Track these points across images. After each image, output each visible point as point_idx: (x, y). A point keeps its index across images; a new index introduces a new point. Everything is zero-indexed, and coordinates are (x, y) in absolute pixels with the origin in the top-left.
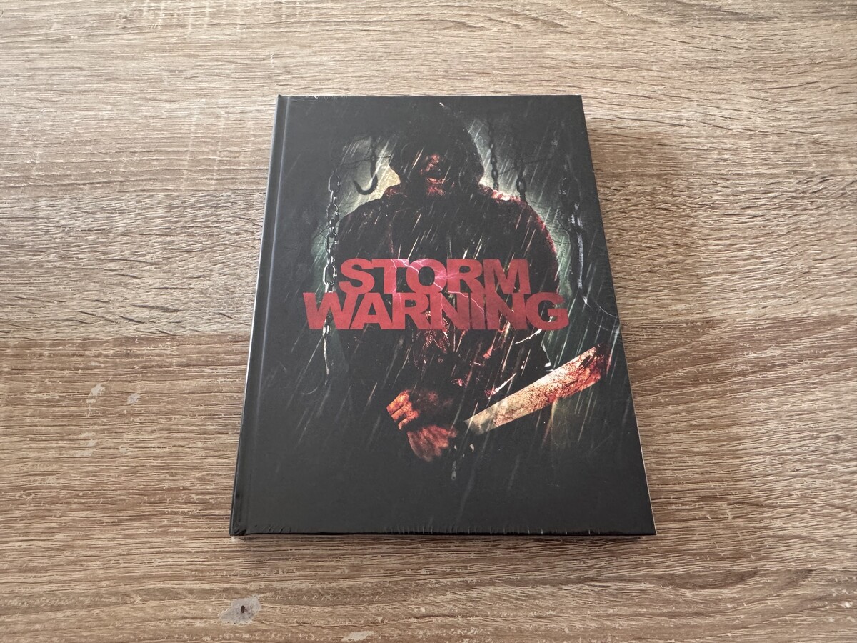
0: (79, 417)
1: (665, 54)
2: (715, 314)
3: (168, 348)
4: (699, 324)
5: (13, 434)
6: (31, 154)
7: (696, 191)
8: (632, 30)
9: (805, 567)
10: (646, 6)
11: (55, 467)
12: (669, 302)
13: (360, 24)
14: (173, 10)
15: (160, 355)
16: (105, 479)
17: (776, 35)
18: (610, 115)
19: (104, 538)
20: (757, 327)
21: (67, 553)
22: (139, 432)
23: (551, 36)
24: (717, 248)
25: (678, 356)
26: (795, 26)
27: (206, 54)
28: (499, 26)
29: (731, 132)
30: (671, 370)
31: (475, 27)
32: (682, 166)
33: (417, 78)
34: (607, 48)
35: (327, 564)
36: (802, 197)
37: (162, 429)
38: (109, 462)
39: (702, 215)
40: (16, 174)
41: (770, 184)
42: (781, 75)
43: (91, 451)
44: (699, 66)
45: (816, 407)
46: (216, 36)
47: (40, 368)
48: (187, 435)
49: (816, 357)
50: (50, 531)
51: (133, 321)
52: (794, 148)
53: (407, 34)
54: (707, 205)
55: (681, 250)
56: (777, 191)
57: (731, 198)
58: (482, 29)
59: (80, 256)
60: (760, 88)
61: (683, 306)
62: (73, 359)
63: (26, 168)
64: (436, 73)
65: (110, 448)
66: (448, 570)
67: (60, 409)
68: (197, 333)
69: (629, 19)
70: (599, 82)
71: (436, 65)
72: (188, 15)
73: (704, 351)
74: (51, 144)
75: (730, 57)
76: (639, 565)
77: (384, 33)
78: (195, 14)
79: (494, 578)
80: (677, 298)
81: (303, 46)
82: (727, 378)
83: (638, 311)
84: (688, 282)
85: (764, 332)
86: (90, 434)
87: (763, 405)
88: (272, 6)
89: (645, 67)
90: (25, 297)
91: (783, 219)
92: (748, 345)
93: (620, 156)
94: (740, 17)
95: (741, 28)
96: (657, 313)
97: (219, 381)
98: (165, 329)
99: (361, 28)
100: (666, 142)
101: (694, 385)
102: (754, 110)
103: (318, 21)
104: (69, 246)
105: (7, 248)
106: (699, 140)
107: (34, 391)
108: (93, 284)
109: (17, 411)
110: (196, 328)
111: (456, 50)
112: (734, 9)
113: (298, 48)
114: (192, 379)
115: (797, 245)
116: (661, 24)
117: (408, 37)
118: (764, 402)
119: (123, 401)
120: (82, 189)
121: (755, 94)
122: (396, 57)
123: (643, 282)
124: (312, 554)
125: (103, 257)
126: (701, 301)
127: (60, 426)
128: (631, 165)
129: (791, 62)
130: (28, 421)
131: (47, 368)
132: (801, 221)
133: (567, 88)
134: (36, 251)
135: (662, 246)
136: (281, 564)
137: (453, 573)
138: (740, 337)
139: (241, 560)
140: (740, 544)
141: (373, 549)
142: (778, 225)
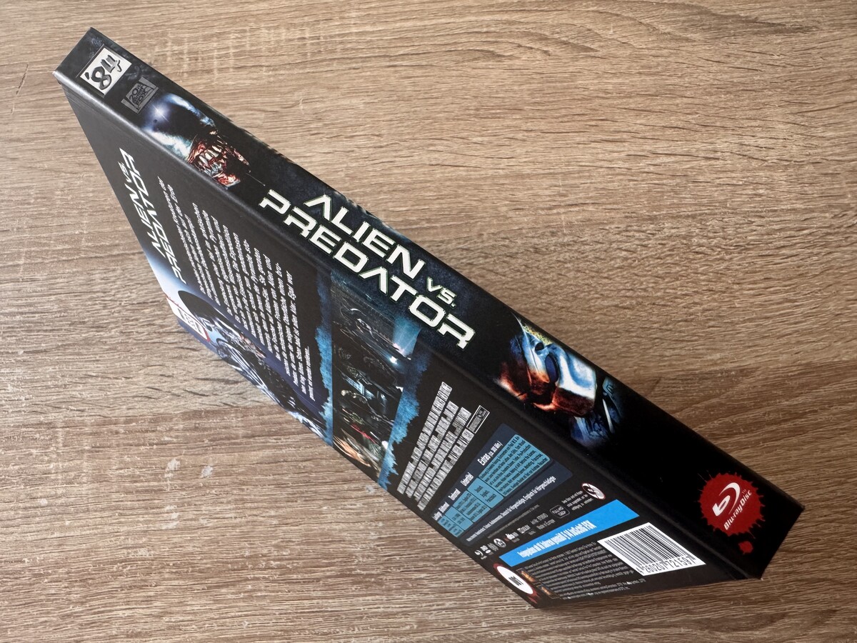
0: (160, 491)
1: (700, 77)
2: (749, 362)
3: (233, 420)
4: (733, 373)
5: (103, 510)
6: (78, 223)
7: (730, 231)
8: (666, 50)
9: (830, 608)
10: (679, 21)
11: (144, 540)
12: (704, 351)
13: (387, 59)
14: (197, 53)
15: (225, 428)
16: (190, 549)
17: (813, 48)
18: (643, 151)
19: (196, 604)
20: (790, 374)
21: (166, 619)
22: (214, 504)
23: (581, 63)
24: (752, 292)
25: (713, 407)
26: (834, 36)
27: (236, 102)
28: (529, 55)
29: (766, 164)
30: (706, 421)
31: (504, 56)
32: (717, 204)
33: (447, 119)
34: (640, 73)
35: (398, 620)
36: (838, 233)
37: (236, 500)
38: (194, 533)
39: (736, 257)
40: (67, 246)
41: (805, 220)
42: (819, 95)
43: (175, 523)
44: (734, 89)
45: (844, 452)
46: (242, 82)
47: (118, 445)
48: (260, 505)
49: (845, 402)
50: (148, 600)
51: (197, 394)
52: (830, 178)
53: (436, 69)
54: (741, 246)
55: (716, 296)
56: (811, 228)
57: (766, 237)
58: (511, 57)
59: (140, 330)
60: (797, 111)
61: (718, 356)
62: (147, 435)
63: (75, 240)
64: (468, 112)
65: (191, 520)
66: (506, 622)
67: (142, 484)
68: (257, 404)
69: (662, 37)
70: (632, 113)
71: (466, 103)
72: (212, 58)
73: (738, 401)
74: (97, 211)
75: (767, 77)
76: (679, 611)
77: (411, 69)
78: (220, 57)
79: (547, 627)
80: (714, 347)
81: (331, 88)
82: (760, 427)
83: (674, 363)
84: (722, 329)
85: (795, 379)
86: (172, 508)
87: (794, 453)
88: (296, 42)
89: (678, 93)
90: (94, 374)
91: (816, 258)
92: (780, 393)
93: (656, 197)
94: (778, 29)
95: (779, 41)
96: (692, 364)
97: (284, 451)
98: (229, 401)
99: (388, 64)
100: (701, 178)
101: (729, 436)
102: (790, 138)
103: (344, 58)
104: (128, 320)
105: (70, 325)
106: (734, 175)
107: (114, 468)
108: (155, 359)
109: (103, 488)
110: (256, 399)
111: (486, 84)
112: (770, 19)
113: (325, 90)
114: (259, 450)
115: (831, 285)
116: (695, 41)
117: (437, 72)
118: (795, 450)
119: (198, 474)
120: (132, 259)
121: (792, 118)
122: (426, 96)
123: (680, 332)
124: (384, 612)
125: (161, 330)
126: (736, 348)
127: (144, 500)
128: (666, 206)
129: (830, 79)
130: (114, 496)
131: (124, 445)
132: (834, 259)
133: (600, 122)
134: (98, 327)
135: (697, 292)
136: (356, 622)
137: (510, 625)
138: (773, 385)
139: (321, 619)
140: (769, 589)
141: (438, 605)
142: (811, 265)
